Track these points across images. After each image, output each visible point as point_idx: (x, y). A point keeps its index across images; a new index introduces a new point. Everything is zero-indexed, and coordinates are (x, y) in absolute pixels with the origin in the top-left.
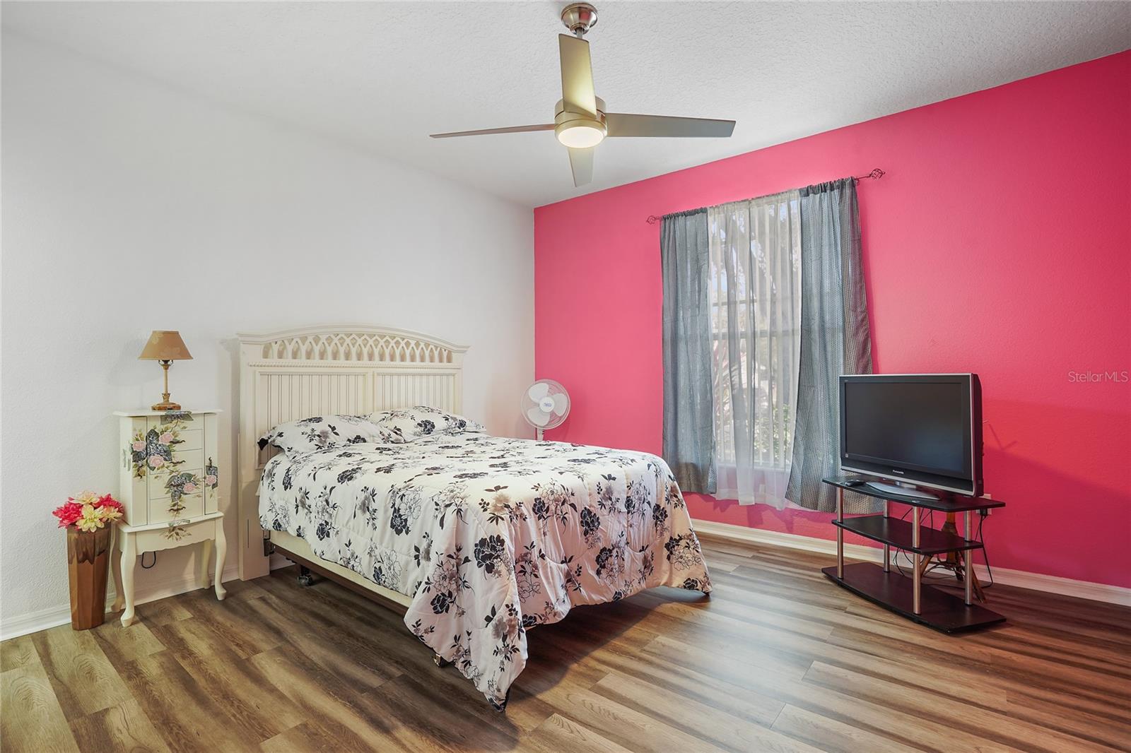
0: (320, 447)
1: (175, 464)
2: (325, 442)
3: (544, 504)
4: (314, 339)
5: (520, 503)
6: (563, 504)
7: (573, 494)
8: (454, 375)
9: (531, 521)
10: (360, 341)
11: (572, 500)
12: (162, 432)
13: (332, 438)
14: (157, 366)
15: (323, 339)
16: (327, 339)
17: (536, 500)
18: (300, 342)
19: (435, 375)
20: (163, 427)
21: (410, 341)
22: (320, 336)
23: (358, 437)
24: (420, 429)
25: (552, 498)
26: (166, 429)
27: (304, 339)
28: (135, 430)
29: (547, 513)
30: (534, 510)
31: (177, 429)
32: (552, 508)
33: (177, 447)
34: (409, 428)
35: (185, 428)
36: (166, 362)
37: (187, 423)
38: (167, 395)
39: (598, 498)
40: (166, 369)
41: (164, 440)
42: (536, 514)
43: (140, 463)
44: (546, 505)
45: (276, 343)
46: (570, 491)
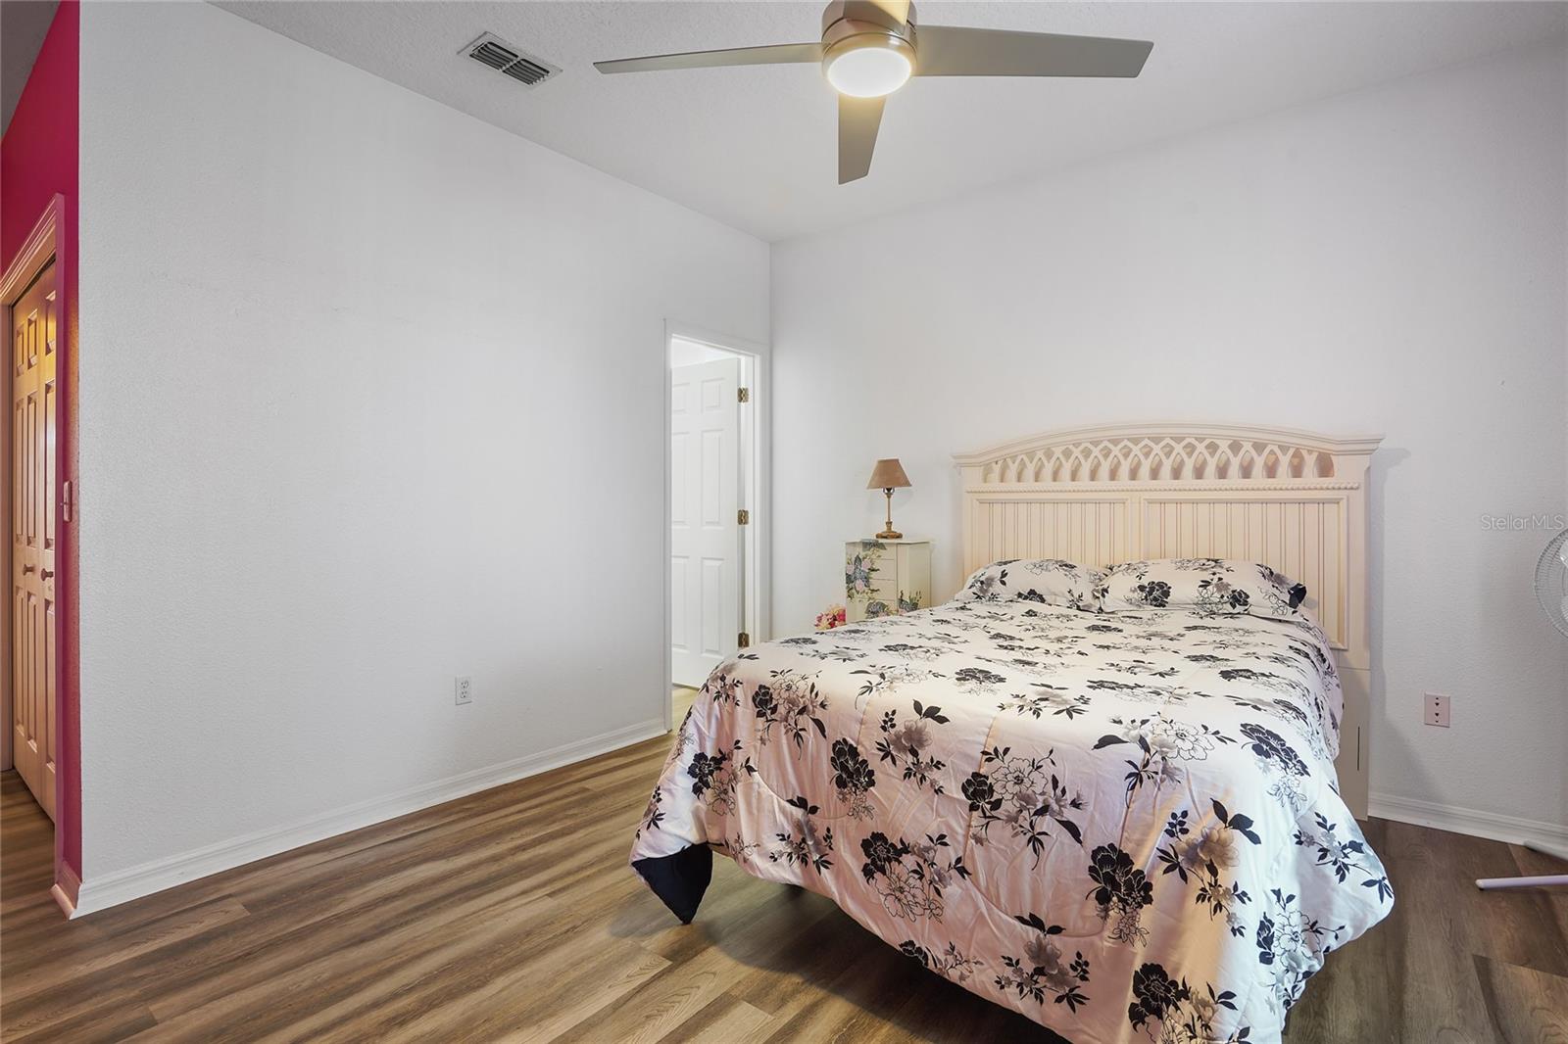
0: (979, 597)
1: (873, 590)
2: (986, 591)
3: (771, 698)
4: (1045, 453)
5: (738, 682)
6: (801, 712)
7: (823, 705)
8: (1338, 503)
9: (745, 712)
10: (1116, 450)
11: (819, 714)
12: (864, 558)
13: (997, 587)
14: (881, 492)
15: (1058, 452)
16: (1064, 453)
17: (761, 687)
18: (1025, 459)
19: (1266, 502)
20: (864, 553)
21: (1217, 442)
22: (1053, 449)
23: (1032, 592)
24: (1139, 595)
25: (785, 695)
26: (867, 555)
27: (1031, 455)
28: (847, 554)
29: (772, 713)
30: (754, 700)
31: (874, 557)
32: (782, 710)
33: (873, 575)
34: (1122, 587)
35: (879, 556)
36: (889, 490)
37: (882, 552)
38: (889, 523)
39: (882, 737)
40: (889, 497)
41: (865, 566)
42: (757, 707)
43: (851, 585)
44: (774, 702)
45: (997, 463)
46: (820, 699)
